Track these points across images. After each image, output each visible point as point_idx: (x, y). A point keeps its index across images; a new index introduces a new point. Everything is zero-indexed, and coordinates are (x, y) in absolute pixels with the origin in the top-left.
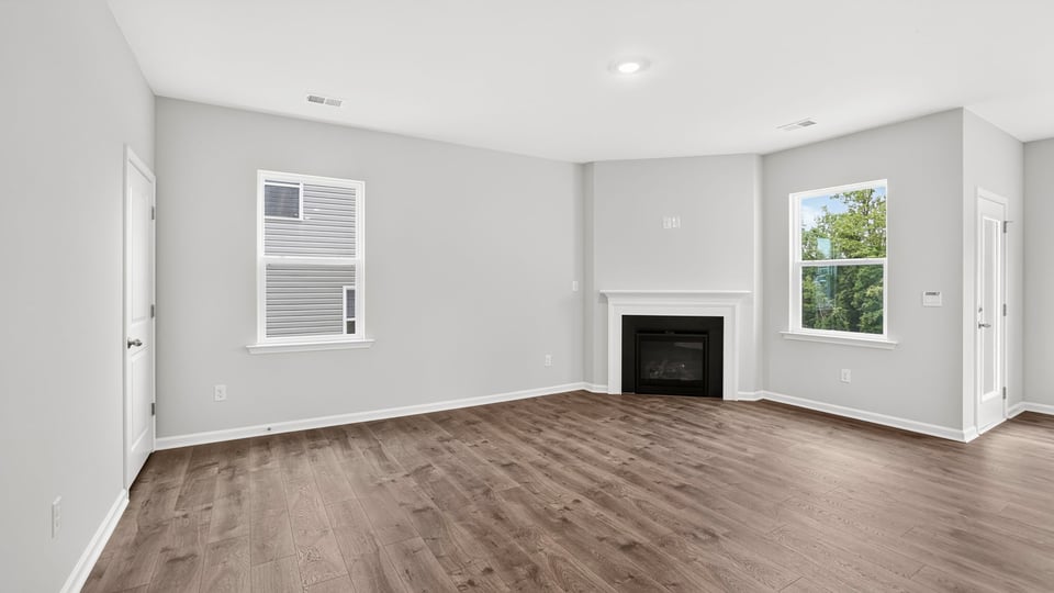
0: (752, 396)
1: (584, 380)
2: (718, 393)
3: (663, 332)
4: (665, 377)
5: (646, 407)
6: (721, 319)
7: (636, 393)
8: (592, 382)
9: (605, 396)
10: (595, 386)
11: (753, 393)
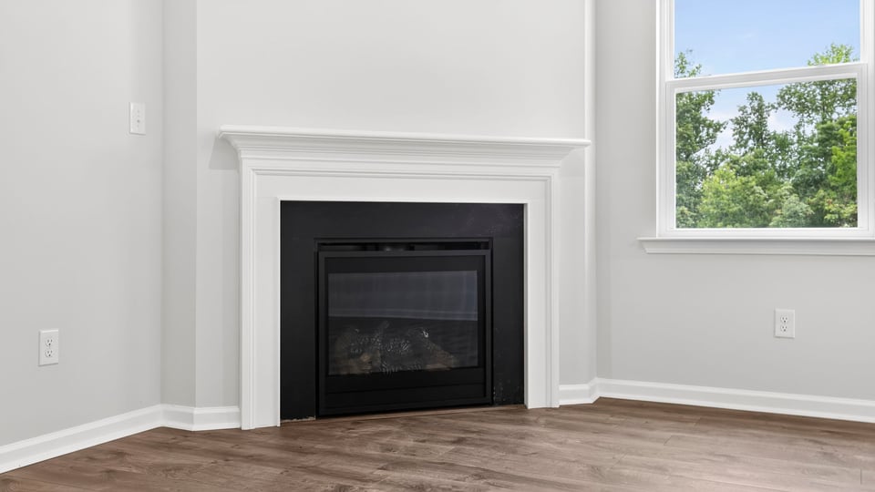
0: (583, 393)
1: (163, 401)
2: (514, 394)
3: (378, 247)
4: (388, 368)
5: (372, 450)
6: (517, 211)
7: (319, 417)
8: (192, 403)
9: (236, 435)
10: (197, 411)
11: (585, 387)
